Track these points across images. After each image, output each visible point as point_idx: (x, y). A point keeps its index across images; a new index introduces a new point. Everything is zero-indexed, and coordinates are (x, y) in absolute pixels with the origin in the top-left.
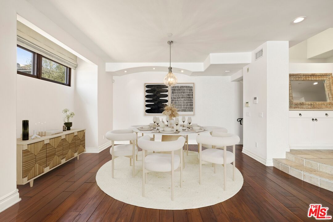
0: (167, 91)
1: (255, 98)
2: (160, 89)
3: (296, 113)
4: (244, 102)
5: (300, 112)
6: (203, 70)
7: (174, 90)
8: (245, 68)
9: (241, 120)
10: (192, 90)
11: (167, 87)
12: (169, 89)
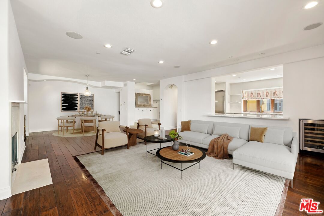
0: (77, 98)
1: (124, 103)
2: (72, 97)
3: (137, 108)
4: (121, 103)
5: (139, 108)
6: (100, 86)
7: (82, 97)
8: (121, 88)
9: (119, 112)
10: (92, 98)
11: (77, 95)
12: (78, 97)
